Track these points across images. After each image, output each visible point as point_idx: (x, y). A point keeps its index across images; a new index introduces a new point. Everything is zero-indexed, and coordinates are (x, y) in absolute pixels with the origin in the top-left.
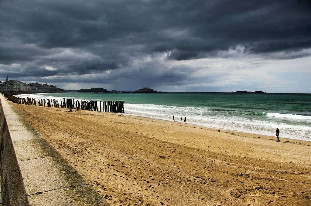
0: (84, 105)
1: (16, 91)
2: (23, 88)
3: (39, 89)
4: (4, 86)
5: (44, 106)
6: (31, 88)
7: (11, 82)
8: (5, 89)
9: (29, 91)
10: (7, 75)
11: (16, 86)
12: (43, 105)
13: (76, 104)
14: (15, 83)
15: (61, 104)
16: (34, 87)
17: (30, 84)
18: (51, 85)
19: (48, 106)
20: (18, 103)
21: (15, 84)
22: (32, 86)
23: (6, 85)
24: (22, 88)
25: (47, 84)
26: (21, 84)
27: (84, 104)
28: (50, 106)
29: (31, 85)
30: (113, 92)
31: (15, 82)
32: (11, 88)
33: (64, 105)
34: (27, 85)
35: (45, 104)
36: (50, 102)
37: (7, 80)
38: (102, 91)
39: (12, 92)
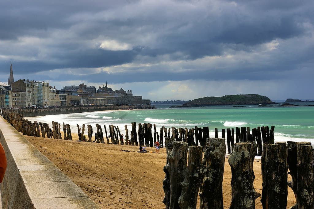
0: (179, 137)
1: (33, 108)
2: (49, 99)
3: (87, 100)
4: (5, 96)
5: (90, 140)
6: (68, 97)
7: (21, 86)
8: (6, 102)
9: (63, 108)
10: (11, 68)
11: (31, 94)
12: (87, 138)
13: (159, 134)
14: (29, 86)
15: (127, 136)
16: (74, 97)
17: (65, 88)
18: (119, 89)
19: (98, 142)
20: (33, 135)
21: (31, 90)
22: (70, 93)
23: (10, 92)
24: (46, 101)
25: (109, 87)
26: (45, 89)
27: (178, 134)
28: (103, 142)
29: (67, 91)
30: (289, 103)
31: (30, 84)
32: (20, 101)
33: (134, 139)
34: (58, 92)
35: (90, 135)
36: (102, 133)
37: (10, 81)
38: (255, 102)
39: (23, 111)
